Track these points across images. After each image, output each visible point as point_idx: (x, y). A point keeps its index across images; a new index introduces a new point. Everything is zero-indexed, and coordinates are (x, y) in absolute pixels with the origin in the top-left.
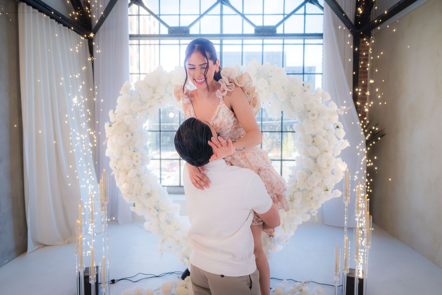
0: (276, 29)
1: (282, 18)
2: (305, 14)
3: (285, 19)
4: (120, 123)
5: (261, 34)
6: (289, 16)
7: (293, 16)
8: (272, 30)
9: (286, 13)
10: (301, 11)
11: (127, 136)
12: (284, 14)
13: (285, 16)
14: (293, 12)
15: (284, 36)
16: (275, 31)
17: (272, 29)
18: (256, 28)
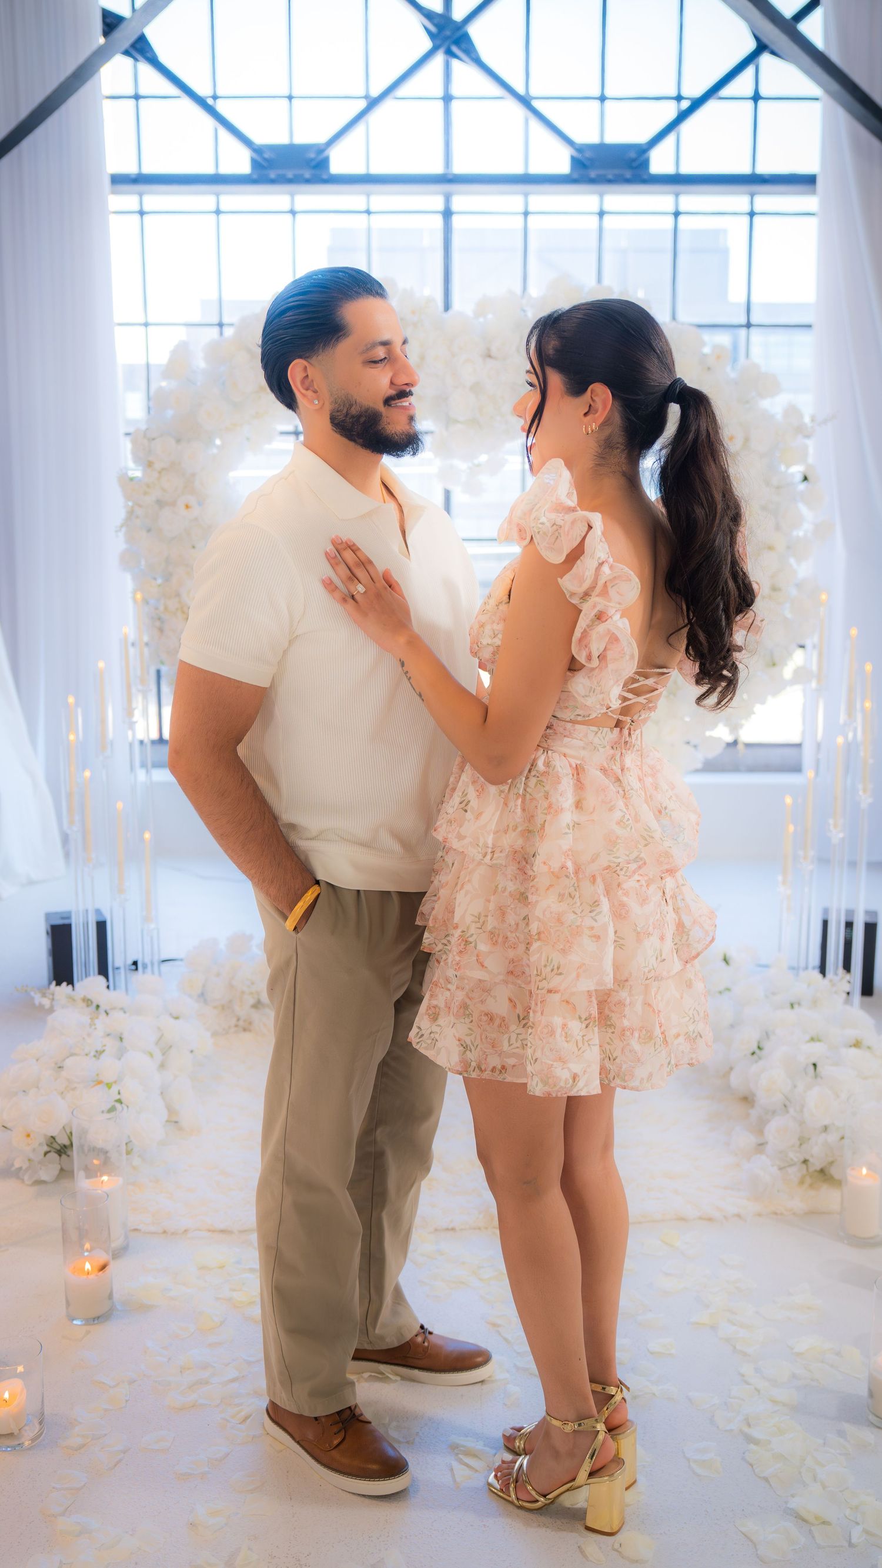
0: (646, 155)
1: (669, 111)
2: (756, 98)
3: (683, 116)
4: (163, 469)
5: (593, 174)
6: (697, 104)
7: (711, 105)
8: (634, 160)
9: (685, 93)
10: (743, 84)
11: (187, 507)
12: (679, 98)
13: (685, 105)
14: (713, 92)
15: (678, 180)
16: (646, 163)
17: (633, 155)
18: (575, 154)
